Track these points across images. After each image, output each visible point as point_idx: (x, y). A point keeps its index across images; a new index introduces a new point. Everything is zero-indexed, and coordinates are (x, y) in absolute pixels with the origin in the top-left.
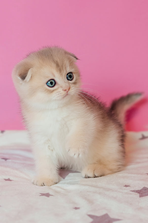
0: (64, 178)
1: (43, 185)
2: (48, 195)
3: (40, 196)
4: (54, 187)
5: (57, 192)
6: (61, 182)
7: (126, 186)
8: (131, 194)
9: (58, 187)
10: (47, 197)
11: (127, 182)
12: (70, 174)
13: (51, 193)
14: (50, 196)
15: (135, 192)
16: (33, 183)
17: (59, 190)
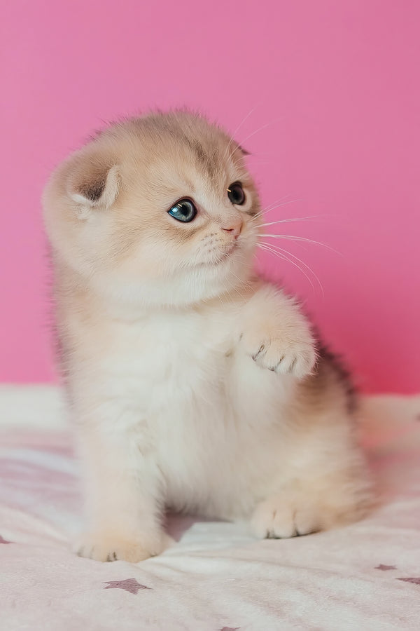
0: (177, 540)
1: (112, 558)
2: (132, 586)
3: (107, 588)
4: (150, 565)
5: (159, 579)
6: (168, 552)
7: (382, 567)
8: (401, 588)
9: (162, 565)
10: (128, 592)
11: (385, 556)
12: (198, 527)
13: (141, 580)
14: (140, 591)
15: (413, 582)
16: (80, 554)
17: (164, 572)
